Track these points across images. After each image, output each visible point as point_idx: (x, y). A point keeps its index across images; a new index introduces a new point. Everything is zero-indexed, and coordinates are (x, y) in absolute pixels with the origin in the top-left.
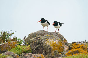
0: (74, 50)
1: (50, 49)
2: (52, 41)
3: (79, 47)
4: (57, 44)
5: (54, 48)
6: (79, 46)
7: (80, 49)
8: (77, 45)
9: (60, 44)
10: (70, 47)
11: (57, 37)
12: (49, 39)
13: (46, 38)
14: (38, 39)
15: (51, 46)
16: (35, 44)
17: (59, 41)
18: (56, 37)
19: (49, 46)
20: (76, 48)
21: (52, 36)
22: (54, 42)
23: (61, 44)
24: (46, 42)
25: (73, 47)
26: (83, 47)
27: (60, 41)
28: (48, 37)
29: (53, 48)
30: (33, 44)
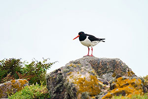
0: (117, 90)
1: (74, 89)
2: (78, 75)
3: (128, 84)
4: (87, 80)
5: (82, 89)
6: (127, 82)
7: (128, 87)
8: (125, 80)
9: (92, 80)
10: (112, 85)
11: (89, 67)
12: (73, 73)
13: (68, 70)
14: (59, 72)
15: (76, 85)
16: (53, 83)
17: (92, 75)
18: (87, 67)
19: (73, 85)
20: (122, 87)
21: (78, 66)
22: (83, 77)
23: (94, 80)
24: (68, 77)
25: (117, 85)
26: (133, 83)
27: (94, 74)
28: (72, 68)
29: (79, 87)
30: (51, 82)
